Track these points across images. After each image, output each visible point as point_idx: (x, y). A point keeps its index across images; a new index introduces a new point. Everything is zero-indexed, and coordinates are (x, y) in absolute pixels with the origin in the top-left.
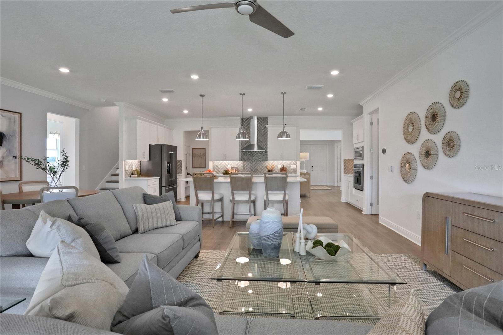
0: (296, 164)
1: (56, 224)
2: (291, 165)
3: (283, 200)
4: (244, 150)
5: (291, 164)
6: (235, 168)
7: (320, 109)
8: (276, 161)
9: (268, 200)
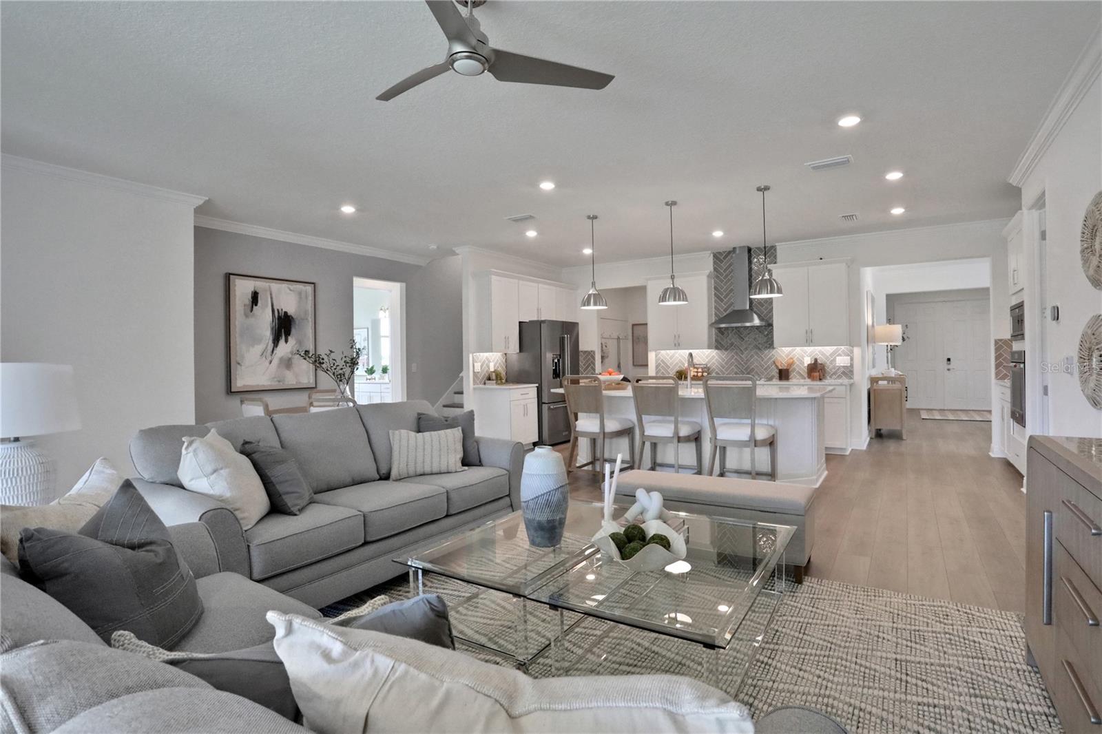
0: (850, 355)
1: (194, 446)
2: (837, 358)
3: (749, 441)
4: (723, 326)
5: (838, 356)
6: (702, 366)
7: (898, 211)
8: (798, 349)
9: (716, 439)
